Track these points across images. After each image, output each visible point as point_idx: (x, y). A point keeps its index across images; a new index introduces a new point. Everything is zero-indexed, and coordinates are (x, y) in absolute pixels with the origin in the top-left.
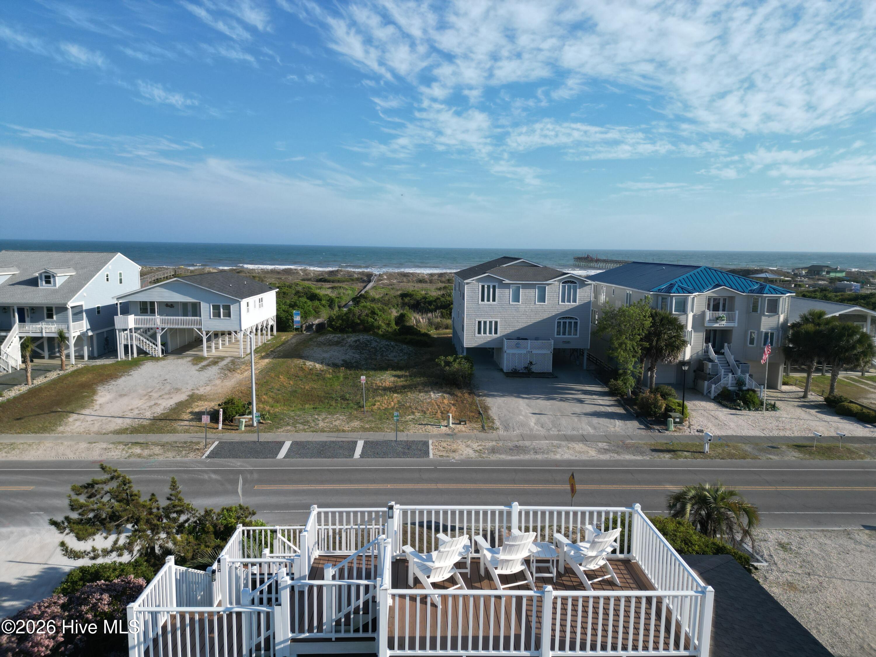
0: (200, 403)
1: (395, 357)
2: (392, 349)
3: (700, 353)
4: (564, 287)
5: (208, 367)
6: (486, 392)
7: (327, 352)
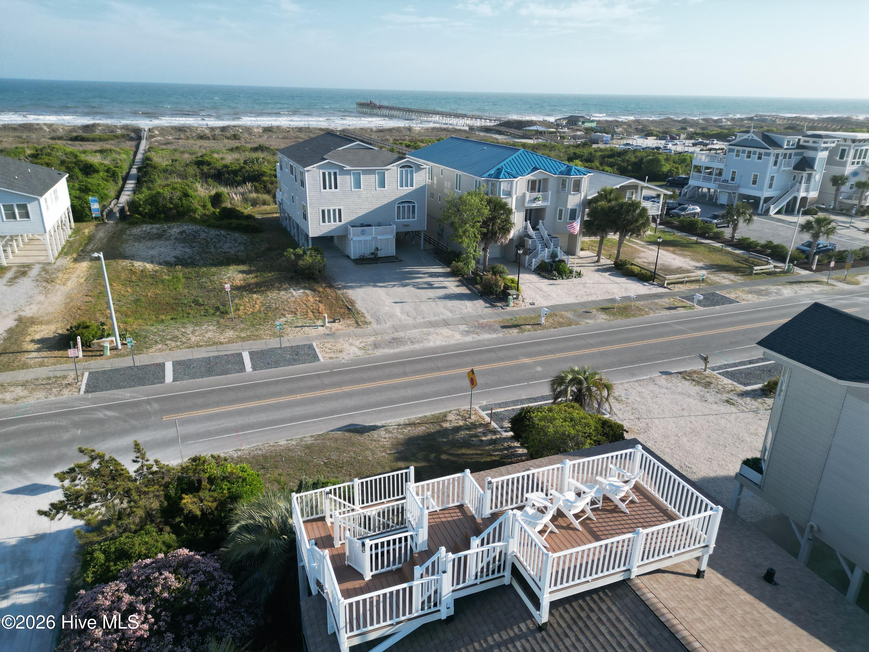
0: (36, 328)
2: (224, 239)
3: (521, 230)
4: (402, 172)
5: (18, 280)
6: (343, 284)
7: (152, 248)
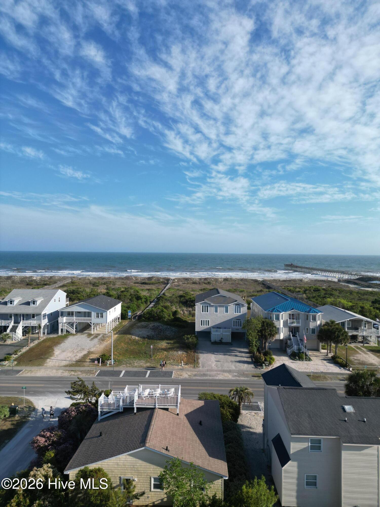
0: (92, 355)
1: (169, 333)
2: (168, 329)
3: (287, 336)
4: (235, 307)
5: (94, 339)
6: (201, 351)
7: (141, 331)
